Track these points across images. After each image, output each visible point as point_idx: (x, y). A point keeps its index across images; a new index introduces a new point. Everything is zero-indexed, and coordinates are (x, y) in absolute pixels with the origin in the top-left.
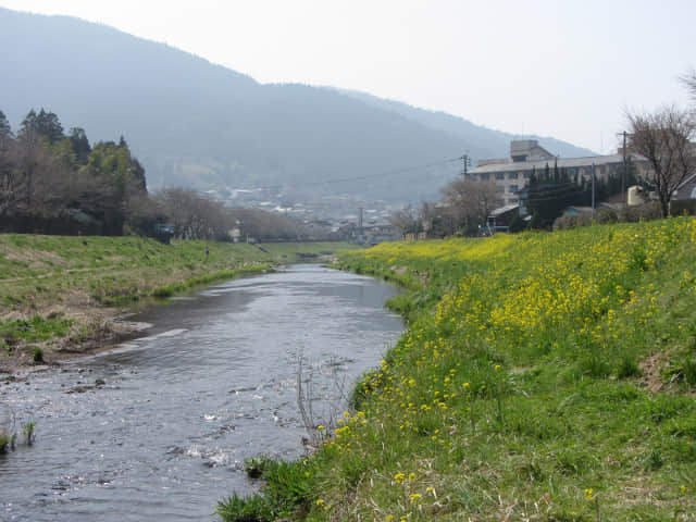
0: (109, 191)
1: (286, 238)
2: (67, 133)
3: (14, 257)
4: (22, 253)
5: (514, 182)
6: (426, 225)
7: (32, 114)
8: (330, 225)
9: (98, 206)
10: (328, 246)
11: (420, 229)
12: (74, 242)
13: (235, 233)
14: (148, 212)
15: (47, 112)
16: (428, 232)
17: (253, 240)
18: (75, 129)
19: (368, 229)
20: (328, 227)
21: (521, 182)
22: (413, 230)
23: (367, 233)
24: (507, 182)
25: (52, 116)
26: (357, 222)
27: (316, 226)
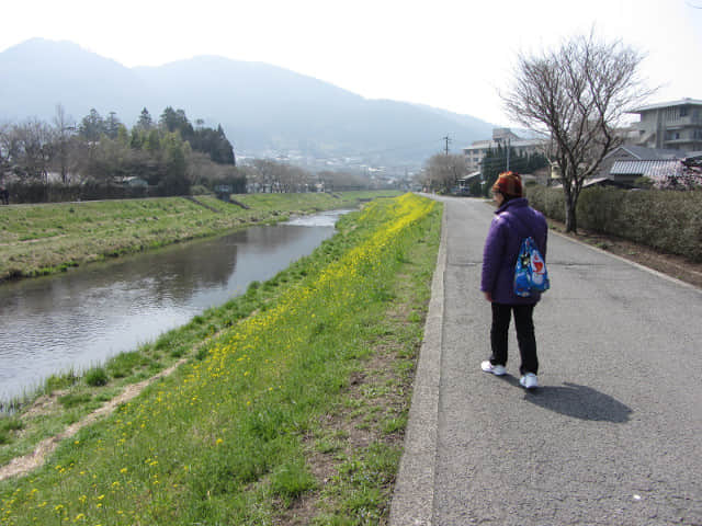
13: (321, 185)
17: (330, 190)
27: (378, 181)
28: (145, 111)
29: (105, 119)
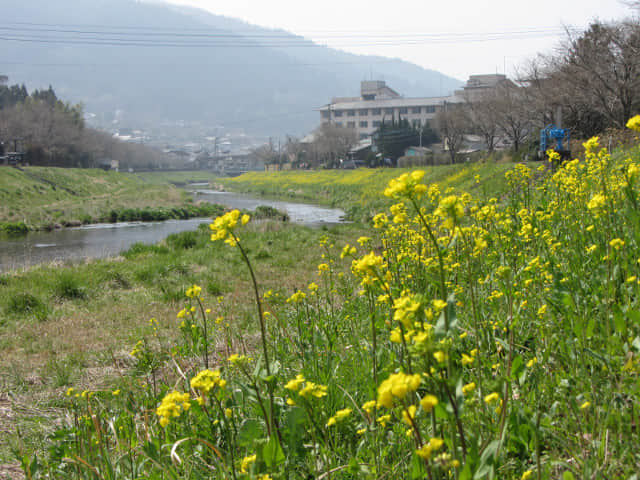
11: (285, 160)
20: (185, 157)
22: (278, 161)
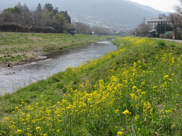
0: (59, 23)
1: (106, 34)
2: (54, 9)
3: (30, 38)
4: (33, 38)
5: (155, 24)
6: (136, 33)
7: (46, 4)
8: (117, 31)
9: (57, 26)
10: (115, 36)
12: (47, 35)
13: (93, 32)
14: (70, 28)
15: (50, 4)
16: (136, 35)
17: (97, 34)
18: (56, 8)
19: (125, 33)
21: (157, 24)
23: (125, 34)
24: (154, 24)
25: (51, 4)
26: (123, 31)
27: (113, 31)
28: (39, 4)
29: (23, 6)
